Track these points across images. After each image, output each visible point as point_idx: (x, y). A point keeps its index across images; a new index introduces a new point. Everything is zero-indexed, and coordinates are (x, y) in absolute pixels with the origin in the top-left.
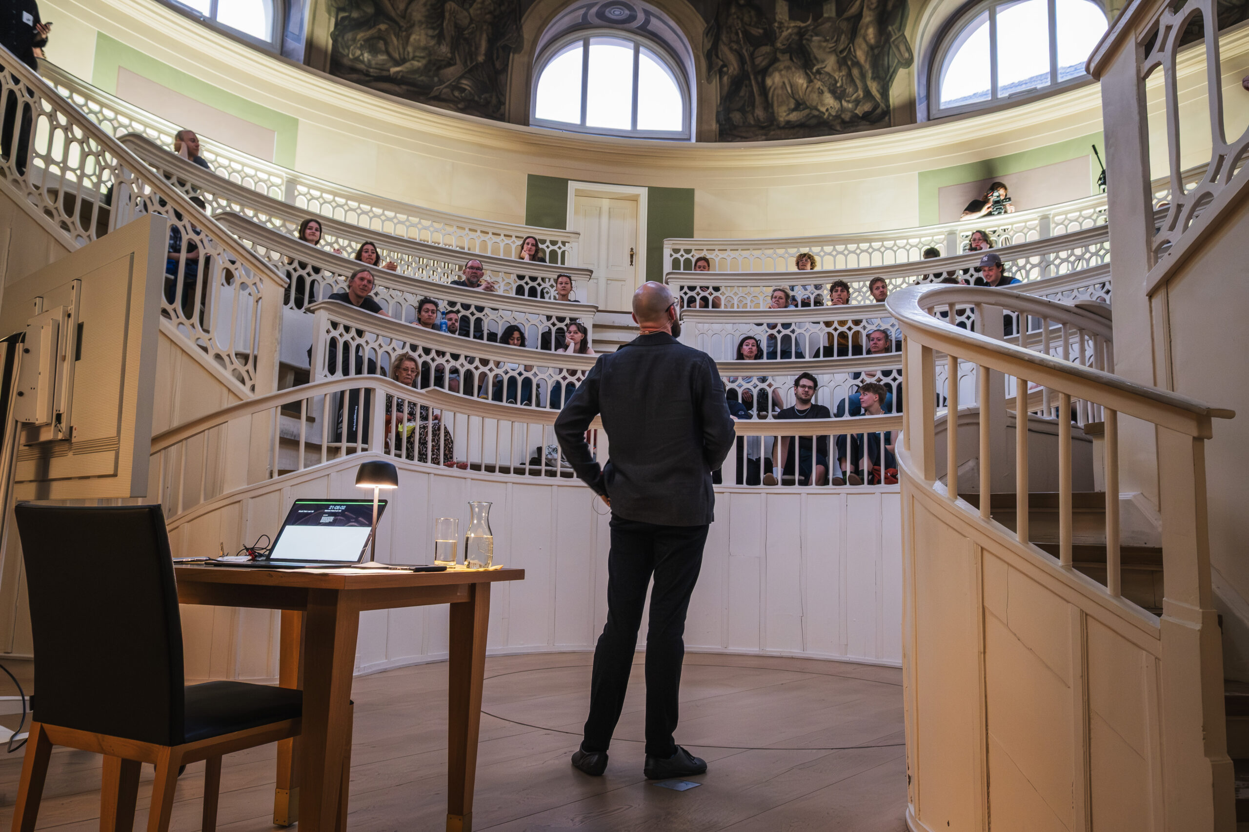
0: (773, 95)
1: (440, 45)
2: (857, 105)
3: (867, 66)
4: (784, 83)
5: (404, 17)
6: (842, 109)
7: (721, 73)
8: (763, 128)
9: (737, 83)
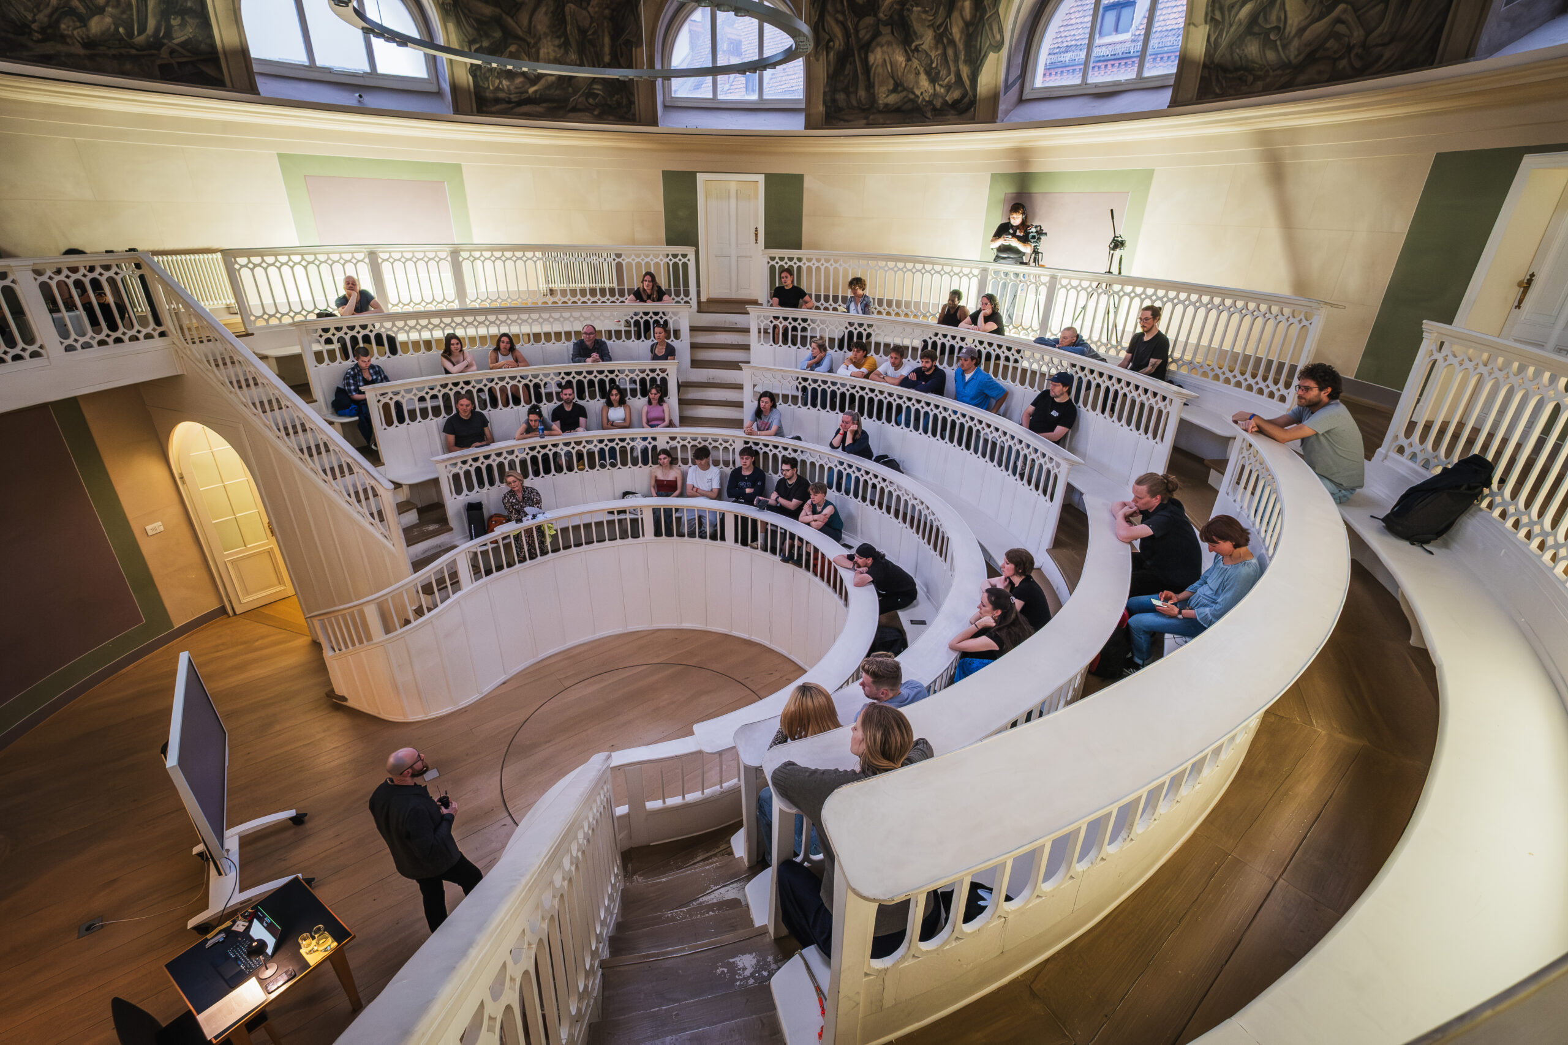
0: (874, 74)
1: (567, 53)
2: (948, 91)
3: (961, 46)
4: (885, 60)
5: (529, 32)
6: (935, 95)
7: (828, 49)
8: (863, 110)
9: (843, 59)
